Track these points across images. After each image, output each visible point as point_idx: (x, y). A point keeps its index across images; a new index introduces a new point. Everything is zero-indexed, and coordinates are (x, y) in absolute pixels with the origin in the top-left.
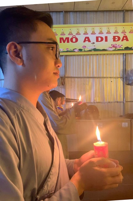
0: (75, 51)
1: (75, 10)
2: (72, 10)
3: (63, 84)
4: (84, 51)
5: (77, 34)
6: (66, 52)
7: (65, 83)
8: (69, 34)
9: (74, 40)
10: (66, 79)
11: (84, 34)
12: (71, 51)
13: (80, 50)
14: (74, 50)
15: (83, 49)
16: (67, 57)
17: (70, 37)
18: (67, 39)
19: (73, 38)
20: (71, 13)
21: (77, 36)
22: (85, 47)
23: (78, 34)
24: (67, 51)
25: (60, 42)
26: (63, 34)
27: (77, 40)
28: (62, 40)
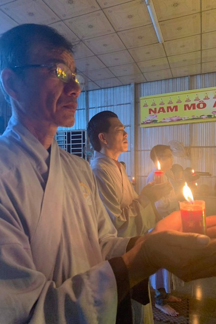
0: (202, 118)
1: (203, 72)
2: (199, 72)
3: (188, 155)
4: (214, 117)
5: (205, 99)
7: (190, 154)
8: (196, 100)
9: (201, 106)
10: (192, 149)
11: (214, 98)
12: (198, 118)
13: (209, 116)
14: (202, 117)
15: (213, 115)
16: (193, 125)
17: (197, 103)
18: (193, 105)
19: (200, 104)
20: (199, 77)
21: (205, 101)
22: (215, 112)
23: (207, 98)
24: (193, 119)
25: (185, 109)
26: (188, 100)
27: (205, 105)
28: (186, 107)
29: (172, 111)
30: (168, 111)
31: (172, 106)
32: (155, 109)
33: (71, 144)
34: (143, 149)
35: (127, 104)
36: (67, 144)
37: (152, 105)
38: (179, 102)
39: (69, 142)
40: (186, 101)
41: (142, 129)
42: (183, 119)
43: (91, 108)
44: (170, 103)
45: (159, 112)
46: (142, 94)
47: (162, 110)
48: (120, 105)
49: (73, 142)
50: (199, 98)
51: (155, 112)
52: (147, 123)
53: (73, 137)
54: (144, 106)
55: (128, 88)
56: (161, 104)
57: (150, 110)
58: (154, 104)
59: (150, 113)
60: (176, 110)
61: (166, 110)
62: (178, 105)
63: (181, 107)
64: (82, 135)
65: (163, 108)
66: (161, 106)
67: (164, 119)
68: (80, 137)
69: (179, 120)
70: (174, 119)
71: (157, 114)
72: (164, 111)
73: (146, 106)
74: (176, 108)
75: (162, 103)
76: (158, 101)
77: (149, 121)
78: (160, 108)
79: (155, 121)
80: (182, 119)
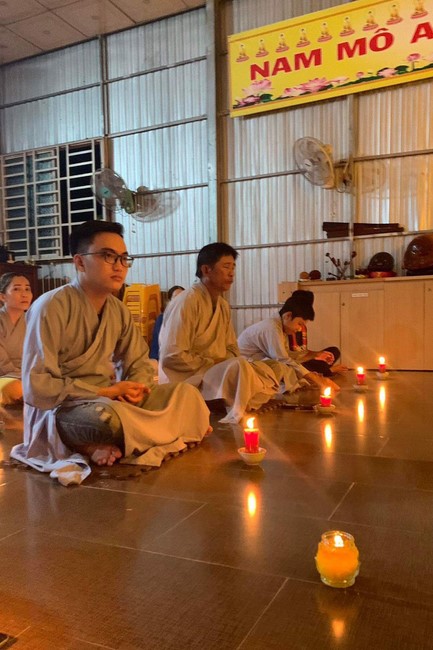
0: (382, 77)
3: (345, 182)
4: (414, 70)
5: (391, 22)
6: (357, 82)
8: (366, 28)
9: (381, 42)
11: (415, 16)
12: (372, 79)
13: (401, 70)
14: (381, 74)
15: (409, 64)
16: (362, 98)
17: (369, 35)
18: (361, 43)
19: (378, 36)
21: (391, 30)
22: (416, 55)
23: (395, 19)
24: (361, 81)
25: (340, 57)
26: (348, 31)
27: (390, 39)
28: (344, 50)
29: (307, 64)
30: (297, 67)
31: (307, 51)
32: (266, 64)
33: (68, 178)
34: (238, 176)
35: (198, 60)
36: (59, 179)
37: (260, 55)
38: (325, 37)
39: (63, 174)
40: (343, 34)
41: (236, 122)
42: (335, 84)
43: (114, 81)
44: (304, 43)
45: (274, 73)
46: (236, 28)
47: (283, 65)
48: (183, 64)
49: (74, 171)
50: (376, 22)
51: (265, 73)
52: (248, 104)
53: (73, 160)
54: (240, 60)
55: (201, 16)
56: (278, 51)
57: (254, 68)
58: (262, 53)
59: (253, 77)
60: (318, 62)
61: (291, 63)
62: (323, 47)
63: (329, 51)
64: (92, 151)
65: (284, 60)
66: (281, 55)
67: (288, 90)
68: (88, 157)
69: (324, 88)
70: (313, 86)
71: (271, 78)
72: (287, 68)
73: (243, 58)
74: (317, 54)
75: (283, 48)
76: (272, 42)
77: (251, 100)
78: (279, 61)
79: (265, 98)
80: (331, 86)
